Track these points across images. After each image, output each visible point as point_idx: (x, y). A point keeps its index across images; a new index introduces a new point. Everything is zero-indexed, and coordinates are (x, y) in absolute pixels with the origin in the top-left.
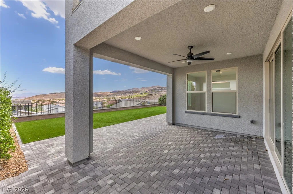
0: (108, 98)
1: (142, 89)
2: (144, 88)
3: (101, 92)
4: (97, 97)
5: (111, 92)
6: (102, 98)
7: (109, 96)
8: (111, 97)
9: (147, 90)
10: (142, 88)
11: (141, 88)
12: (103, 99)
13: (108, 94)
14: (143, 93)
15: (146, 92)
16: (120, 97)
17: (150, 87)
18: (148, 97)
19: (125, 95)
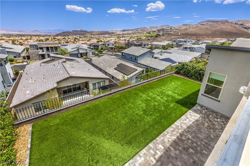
0: (119, 37)
1: (150, 29)
2: (153, 27)
3: (112, 31)
4: (109, 35)
5: (121, 31)
7: (119, 35)
8: (121, 36)
9: (156, 30)
10: (151, 27)
12: (114, 37)
13: (118, 33)
14: (151, 33)
15: (155, 32)
16: (129, 36)
17: (159, 26)
18: (156, 39)
19: (134, 35)
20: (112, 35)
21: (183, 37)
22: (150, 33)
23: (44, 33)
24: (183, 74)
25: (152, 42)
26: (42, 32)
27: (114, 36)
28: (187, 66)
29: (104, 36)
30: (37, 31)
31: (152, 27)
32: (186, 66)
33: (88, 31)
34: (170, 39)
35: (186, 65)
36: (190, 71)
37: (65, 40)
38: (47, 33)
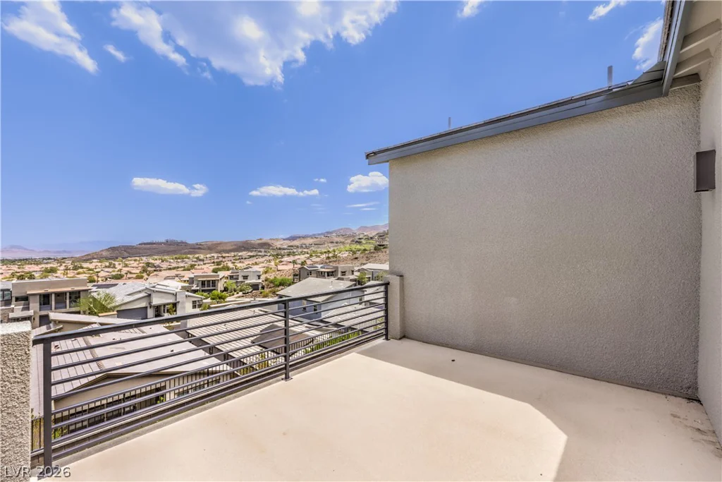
0: (278, 255)
1: (361, 232)
2: (366, 227)
3: (261, 239)
4: (251, 252)
5: (284, 240)
7: (280, 249)
8: (286, 251)
9: (373, 234)
10: (361, 227)
11: (359, 229)
12: (265, 256)
14: (363, 241)
15: (371, 238)
16: (306, 250)
17: (381, 225)
18: (375, 255)
19: (319, 247)
20: (261, 252)
22: (359, 243)
23: (45, 251)
25: (364, 264)
26: (38, 251)
27: (265, 252)
29: (236, 254)
30: (18, 247)
31: (364, 229)
33: (190, 243)
37: (112, 269)
38: (55, 252)
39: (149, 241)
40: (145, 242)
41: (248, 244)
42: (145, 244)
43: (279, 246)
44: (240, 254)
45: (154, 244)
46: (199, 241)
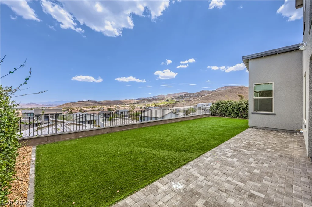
0: (133, 106)
2: (171, 94)
3: (126, 100)
4: (122, 105)
5: (135, 100)
6: (127, 106)
7: (134, 103)
8: (136, 105)
9: (174, 97)
11: (167, 95)
14: (170, 100)
15: (173, 99)
16: (145, 104)
17: (177, 93)
18: (176, 104)
19: (150, 103)
20: (126, 105)
21: (205, 102)
22: (168, 101)
23: (43, 105)
24: (220, 114)
25: (172, 108)
26: (40, 105)
27: (128, 105)
28: (223, 104)
29: (116, 105)
30: (33, 103)
31: (169, 95)
32: (221, 105)
33: (98, 101)
34: (191, 104)
35: (221, 103)
36: (227, 108)
37: (68, 111)
38: (46, 105)
39: (81, 101)
40: (80, 101)
41: (120, 102)
42: (80, 102)
43: (133, 103)
44: (117, 106)
45: (83, 102)
46: (101, 101)
